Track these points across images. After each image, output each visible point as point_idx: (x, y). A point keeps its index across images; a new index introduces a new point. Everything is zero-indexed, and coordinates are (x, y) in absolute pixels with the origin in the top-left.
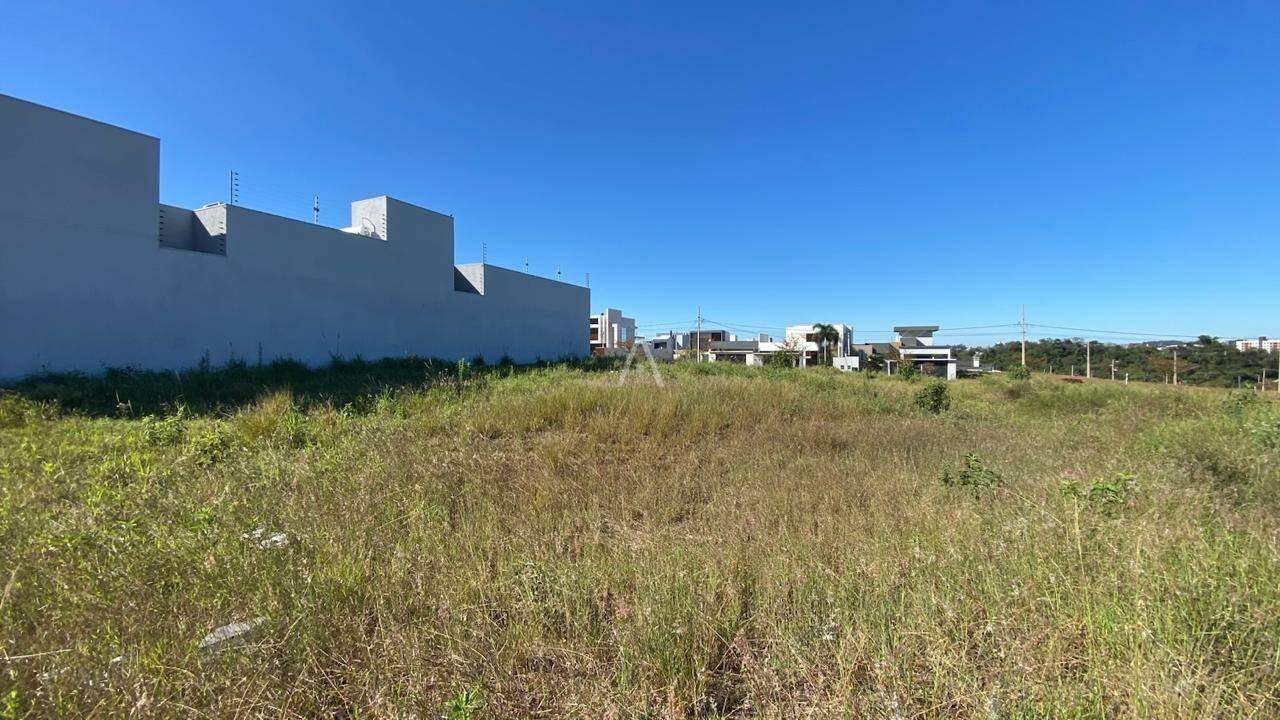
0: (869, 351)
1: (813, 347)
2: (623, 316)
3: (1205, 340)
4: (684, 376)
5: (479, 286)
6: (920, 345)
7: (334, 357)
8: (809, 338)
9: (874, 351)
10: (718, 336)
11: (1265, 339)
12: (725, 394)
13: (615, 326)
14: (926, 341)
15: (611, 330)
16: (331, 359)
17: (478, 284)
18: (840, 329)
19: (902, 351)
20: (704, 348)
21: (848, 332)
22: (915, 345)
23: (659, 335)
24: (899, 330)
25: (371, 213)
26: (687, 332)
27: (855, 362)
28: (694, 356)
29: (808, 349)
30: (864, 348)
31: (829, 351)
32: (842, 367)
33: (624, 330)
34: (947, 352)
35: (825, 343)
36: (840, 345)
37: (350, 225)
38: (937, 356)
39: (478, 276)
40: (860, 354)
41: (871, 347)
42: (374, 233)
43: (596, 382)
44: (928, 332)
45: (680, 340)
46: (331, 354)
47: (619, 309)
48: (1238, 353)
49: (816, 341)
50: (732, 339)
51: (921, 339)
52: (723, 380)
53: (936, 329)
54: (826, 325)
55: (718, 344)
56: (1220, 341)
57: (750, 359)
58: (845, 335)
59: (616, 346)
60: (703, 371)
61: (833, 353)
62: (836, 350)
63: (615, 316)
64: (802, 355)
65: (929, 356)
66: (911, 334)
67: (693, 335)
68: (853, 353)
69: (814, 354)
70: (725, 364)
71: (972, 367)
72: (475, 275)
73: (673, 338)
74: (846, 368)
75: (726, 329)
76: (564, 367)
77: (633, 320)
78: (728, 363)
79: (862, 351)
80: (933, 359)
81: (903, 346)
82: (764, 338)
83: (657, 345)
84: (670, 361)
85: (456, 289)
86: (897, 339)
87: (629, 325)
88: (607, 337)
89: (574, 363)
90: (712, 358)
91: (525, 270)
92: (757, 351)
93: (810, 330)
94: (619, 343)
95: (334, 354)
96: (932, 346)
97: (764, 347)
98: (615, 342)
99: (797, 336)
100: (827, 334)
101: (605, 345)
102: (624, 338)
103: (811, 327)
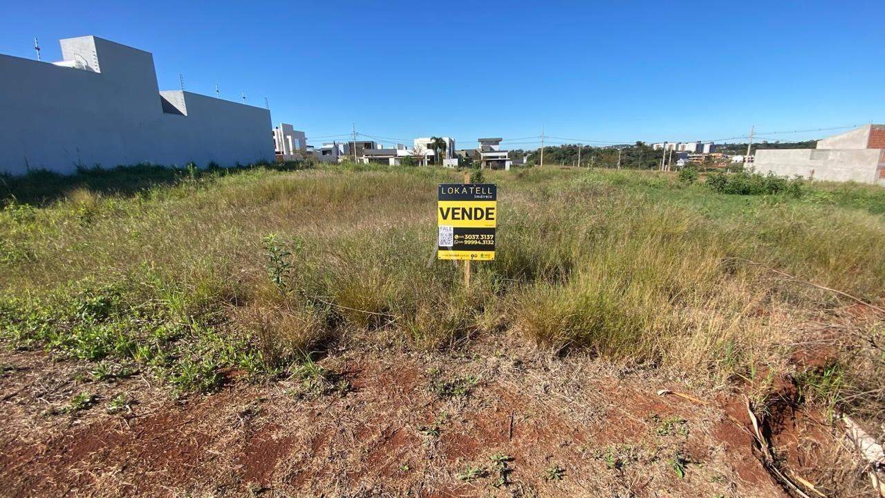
0: (464, 155)
1: (431, 152)
2: (295, 130)
3: (639, 144)
4: (347, 172)
5: (183, 109)
6: (492, 151)
7: (78, 167)
8: (429, 146)
9: (467, 155)
10: (369, 145)
11: (667, 142)
12: (371, 181)
13: (289, 137)
14: (495, 147)
15: (287, 141)
16: (76, 168)
17: (181, 107)
18: (446, 140)
19: (482, 154)
20: (360, 155)
21: (452, 142)
22: (489, 150)
23: (325, 144)
24: (481, 141)
25: (81, 50)
26: (346, 142)
27: (455, 162)
28: (353, 160)
29: (428, 154)
30: (461, 153)
31: (441, 156)
32: (449, 165)
33: (297, 141)
34: (506, 154)
35: (439, 150)
36: (447, 151)
37: (62, 60)
38: (502, 157)
39: (179, 100)
40: (459, 157)
41: (465, 152)
42: (87, 67)
43: (291, 177)
44: (497, 142)
45: (341, 148)
46: (75, 165)
47: (291, 124)
48: (653, 151)
49: (433, 148)
50: (379, 147)
51: (493, 147)
52: (371, 174)
53: (500, 140)
54: (439, 137)
55: (368, 151)
56: (646, 144)
57: (392, 161)
58: (450, 144)
59: (292, 153)
60: (359, 169)
61: (443, 156)
62: (445, 155)
63: (288, 129)
64: (424, 158)
65: (497, 157)
66: (488, 143)
67: (351, 144)
68: (455, 156)
69: (431, 157)
70: (374, 165)
71: (522, 163)
72: (177, 100)
73: (336, 147)
74: (451, 166)
75: (374, 141)
76: (263, 169)
77: (304, 133)
78: (376, 164)
79: (460, 155)
80: (500, 159)
81: (483, 151)
82: (400, 147)
83: (325, 152)
84: (336, 163)
85: (164, 112)
86: (479, 146)
87: (300, 136)
88: (283, 146)
89: (269, 166)
90: (366, 161)
91: (217, 96)
92: (396, 155)
93: (428, 141)
94: (294, 151)
95: (78, 164)
96: (500, 150)
97: (401, 153)
98: (291, 150)
99: (421, 145)
100: (438, 144)
101: (283, 152)
102: (298, 147)
103: (429, 139)
